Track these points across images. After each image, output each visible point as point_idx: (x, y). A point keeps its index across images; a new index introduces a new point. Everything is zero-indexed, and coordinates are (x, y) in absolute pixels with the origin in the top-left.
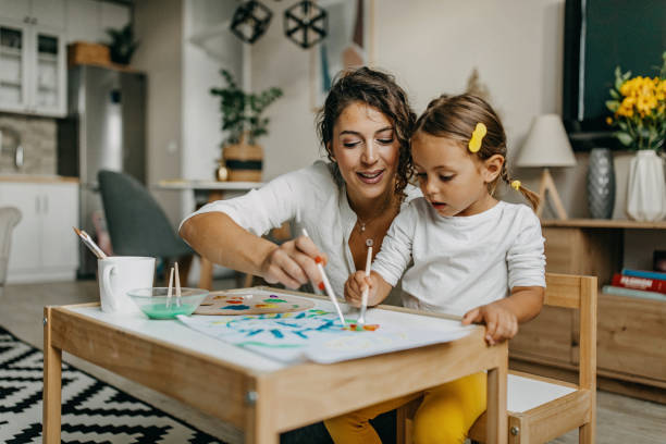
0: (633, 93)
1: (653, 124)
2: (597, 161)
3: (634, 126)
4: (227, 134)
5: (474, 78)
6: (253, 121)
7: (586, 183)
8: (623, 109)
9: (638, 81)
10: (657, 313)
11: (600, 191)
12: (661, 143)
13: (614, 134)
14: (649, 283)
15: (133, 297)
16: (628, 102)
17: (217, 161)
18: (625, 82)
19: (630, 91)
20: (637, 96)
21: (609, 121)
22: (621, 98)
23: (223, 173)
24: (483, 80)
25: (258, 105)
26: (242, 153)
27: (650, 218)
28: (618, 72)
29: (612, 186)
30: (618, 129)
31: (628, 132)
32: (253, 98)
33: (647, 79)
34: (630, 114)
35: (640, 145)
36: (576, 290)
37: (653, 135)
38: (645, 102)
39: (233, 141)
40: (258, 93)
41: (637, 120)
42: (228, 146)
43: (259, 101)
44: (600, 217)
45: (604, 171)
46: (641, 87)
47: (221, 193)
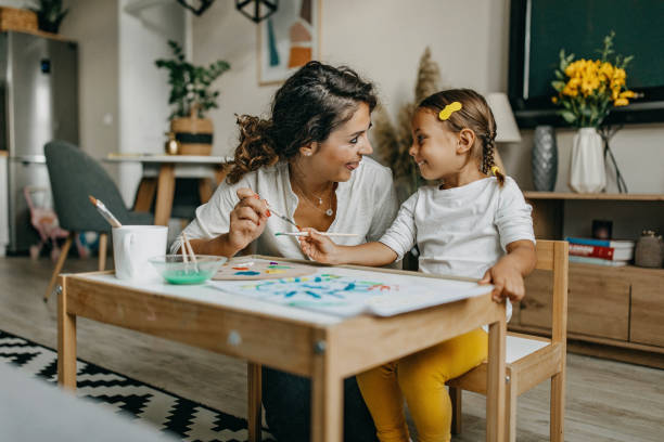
0: (578, 75)
1: (594, 104)
2: (542, 137)
3: (578, 105)
4: (175, 107)
5: (427, 56)
6: (202, 94)
7: (531, 157)
8: (569, 90)
9: (582, 64)
10: (598, 276)
11: (544, 165)
12: (600, 121)
13: (559, 113)
14: (591, 250)
15: (153, 262)
16: (574, 82)
17: (167, 134)
18: (569, 64)
19: (575, 73)
20: (581, 77)
21: (554, 100)
22: (566, 79)
23: (174, 146)
24: (433, 59)
25: (206, 78)
26: (192, 126)
27: (591, 190)
28: (562, 55)
29: (554, 162)
30: (563, 107)
31: (571, 110)
32: (201, 70)
33: (590, 62)
34: (575, 93)
35: (583, 123)
36: (550, 254)
37: (594, 114)
38: (589, 83)
39: (181, 113)
40: (207, 67)
41: (579, 99)
42: (176, 118)
43: (207, 74)
44: (543, 190)
45: (548, 147)
46: (585, 69)
47: (172, 165)
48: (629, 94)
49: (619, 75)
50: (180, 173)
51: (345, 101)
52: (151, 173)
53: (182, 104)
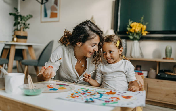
0: (134, 26)
1: (138, 34)
2: (123, 42)
3: (134, 34)
4: (15, 27)
6: (24, 24)
9: (135, 23)
12: (139, 39)
16: (133, 28)
17: (13, 35)
18: (131, 23)
20: (135, 27)
21: (127, 33)
22: (131, 27)
23: (15, 39)
26: (21, 33)
27: (137, 57)
28: (129, 20)
29: (126, 49)
30: (129, 35)
31: (132, 35)
32: (24, 17)
33: (137, 23)
34: (133, 31)
35: (135, 39)
37: (138, 37)
38: (138, 29)
40: (26, 16)
41: (134, 33)
42: (16, 31)
43: (26, 18)
46: (136, 25)
47: (15, 45)
48: (146, 32)
49: (145, 27)
50: (17, 47)
51: (93, 33)
52: (8, 47)
53: (17, 27)
